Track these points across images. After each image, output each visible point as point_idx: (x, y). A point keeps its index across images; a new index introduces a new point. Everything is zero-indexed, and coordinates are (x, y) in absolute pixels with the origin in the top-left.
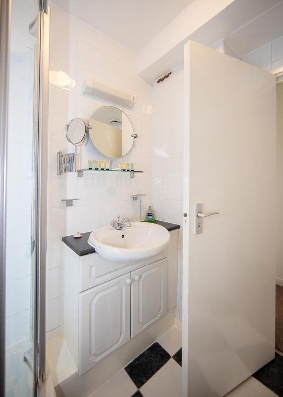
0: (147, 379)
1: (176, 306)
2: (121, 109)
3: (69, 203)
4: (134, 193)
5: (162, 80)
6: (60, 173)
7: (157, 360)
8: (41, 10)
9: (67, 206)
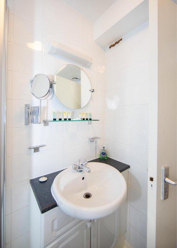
5: (113, 45)
6: (27, 124)
9: (35, 152)
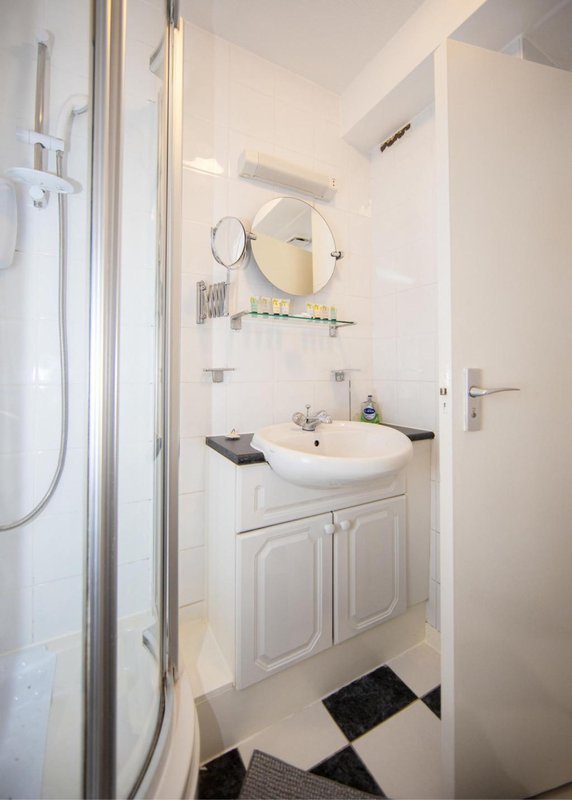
0: (368, 728)
1: (427, 600)
2: (311, 203)
3: (218, 376)
4: (339, 368)
5: (390, 143)
6: (202, 319)
7: (388, 698)
8: (169, 23)
9: (215, 381)
